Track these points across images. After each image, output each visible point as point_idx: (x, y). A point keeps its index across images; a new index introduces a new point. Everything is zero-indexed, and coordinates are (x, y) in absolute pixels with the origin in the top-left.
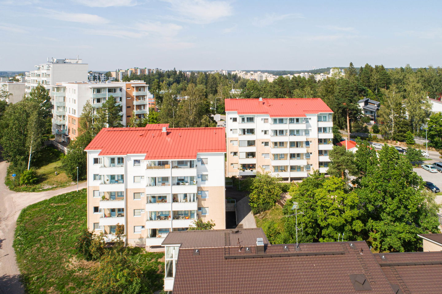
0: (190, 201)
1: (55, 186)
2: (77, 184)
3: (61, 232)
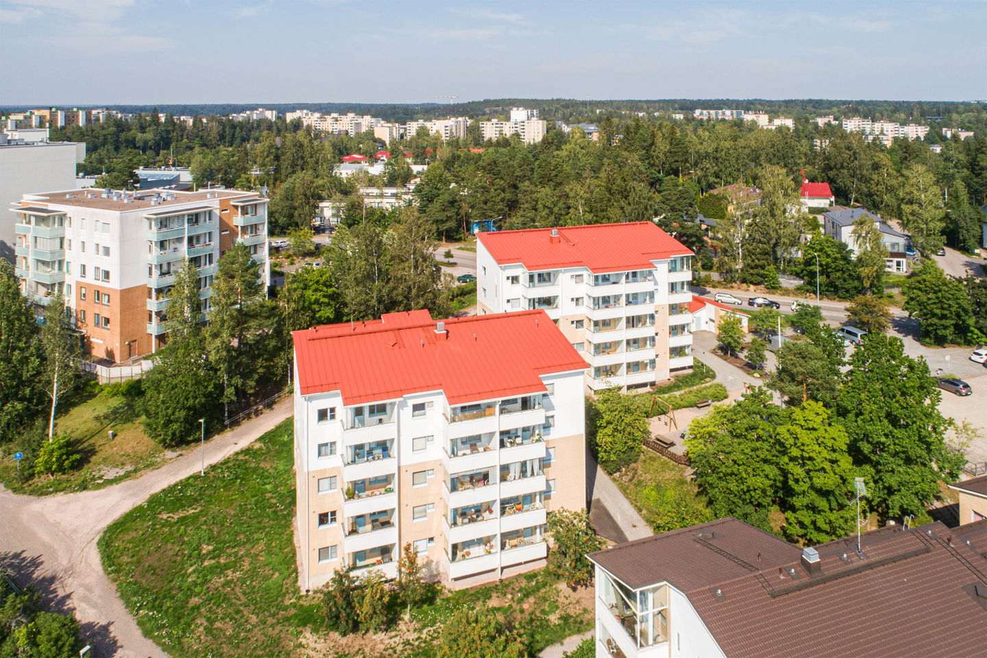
0: (533, 474)
1: (129, 468)
2: (181, 455)
3: (232, 581)
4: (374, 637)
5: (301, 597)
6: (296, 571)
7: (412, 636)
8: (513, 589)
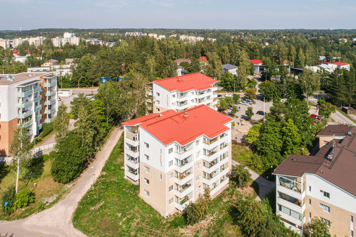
0: (226, 157)
1: (56, 196)
2: (74, 185)
3: (138, 222)
4: (202, 223)
5: (167, 219)
6: (156, 212)
7: (212, 218)
8: (226, 195)
